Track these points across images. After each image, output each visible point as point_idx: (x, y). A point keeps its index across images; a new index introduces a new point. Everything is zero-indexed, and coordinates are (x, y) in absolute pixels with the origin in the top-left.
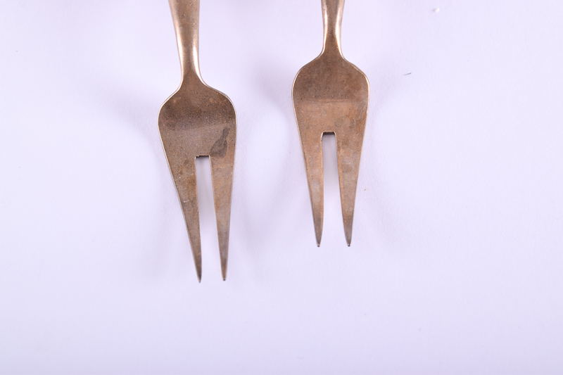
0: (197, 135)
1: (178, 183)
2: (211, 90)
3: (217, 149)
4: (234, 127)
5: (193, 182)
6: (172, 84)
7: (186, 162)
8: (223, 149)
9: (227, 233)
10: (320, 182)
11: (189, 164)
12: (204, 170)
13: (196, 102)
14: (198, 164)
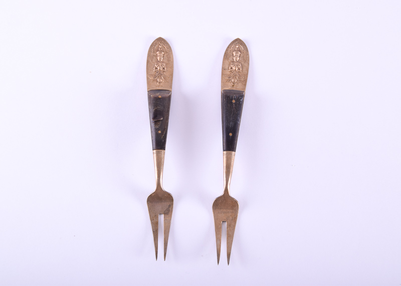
0: (159, 207)
1: (152, 223)
2: (166, 192)
3: (166, 212)
4: (172, 204)
5: (157, 223)
6: (153, 189)
7: (155, 216)
8: (168, 212)
9: (167, 243)
10: (220, 240)
11: (156, 217)
12: (162, 218)
13: (160, 196)
14: (159, 216)
